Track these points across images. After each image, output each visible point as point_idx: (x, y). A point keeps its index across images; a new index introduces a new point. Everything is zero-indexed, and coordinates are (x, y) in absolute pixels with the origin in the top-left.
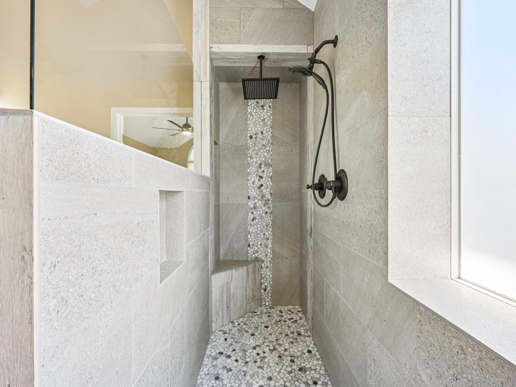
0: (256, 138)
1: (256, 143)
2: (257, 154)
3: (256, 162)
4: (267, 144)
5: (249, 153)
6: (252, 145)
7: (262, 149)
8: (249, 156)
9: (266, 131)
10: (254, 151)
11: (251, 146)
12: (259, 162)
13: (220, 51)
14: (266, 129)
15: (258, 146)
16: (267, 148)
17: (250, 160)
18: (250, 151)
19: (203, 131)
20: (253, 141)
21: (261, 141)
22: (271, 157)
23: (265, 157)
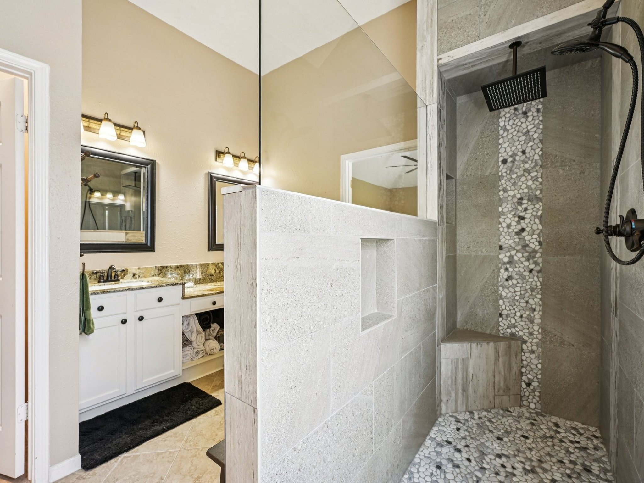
0: (513, 162)
1: (513, 169)
2: (514, 184)
3: (514, 196)
4: (534, 167)
5: (502, 185)
6: (506, 172)
7: (524, 176)
8: (501, 188)
9: (532, 149)
10: (509, 181)
11: (504, 174)
12: (518, 196)
13: (451, 59)
14: (532, 146)
15: (516, 173)
16: (534, 174)
17: (502, 195)
18: (503, 182)
19: (429, 166)
20: (508, 166)
21: (522, 165)
22: (541, 186)
23: (528, 187)
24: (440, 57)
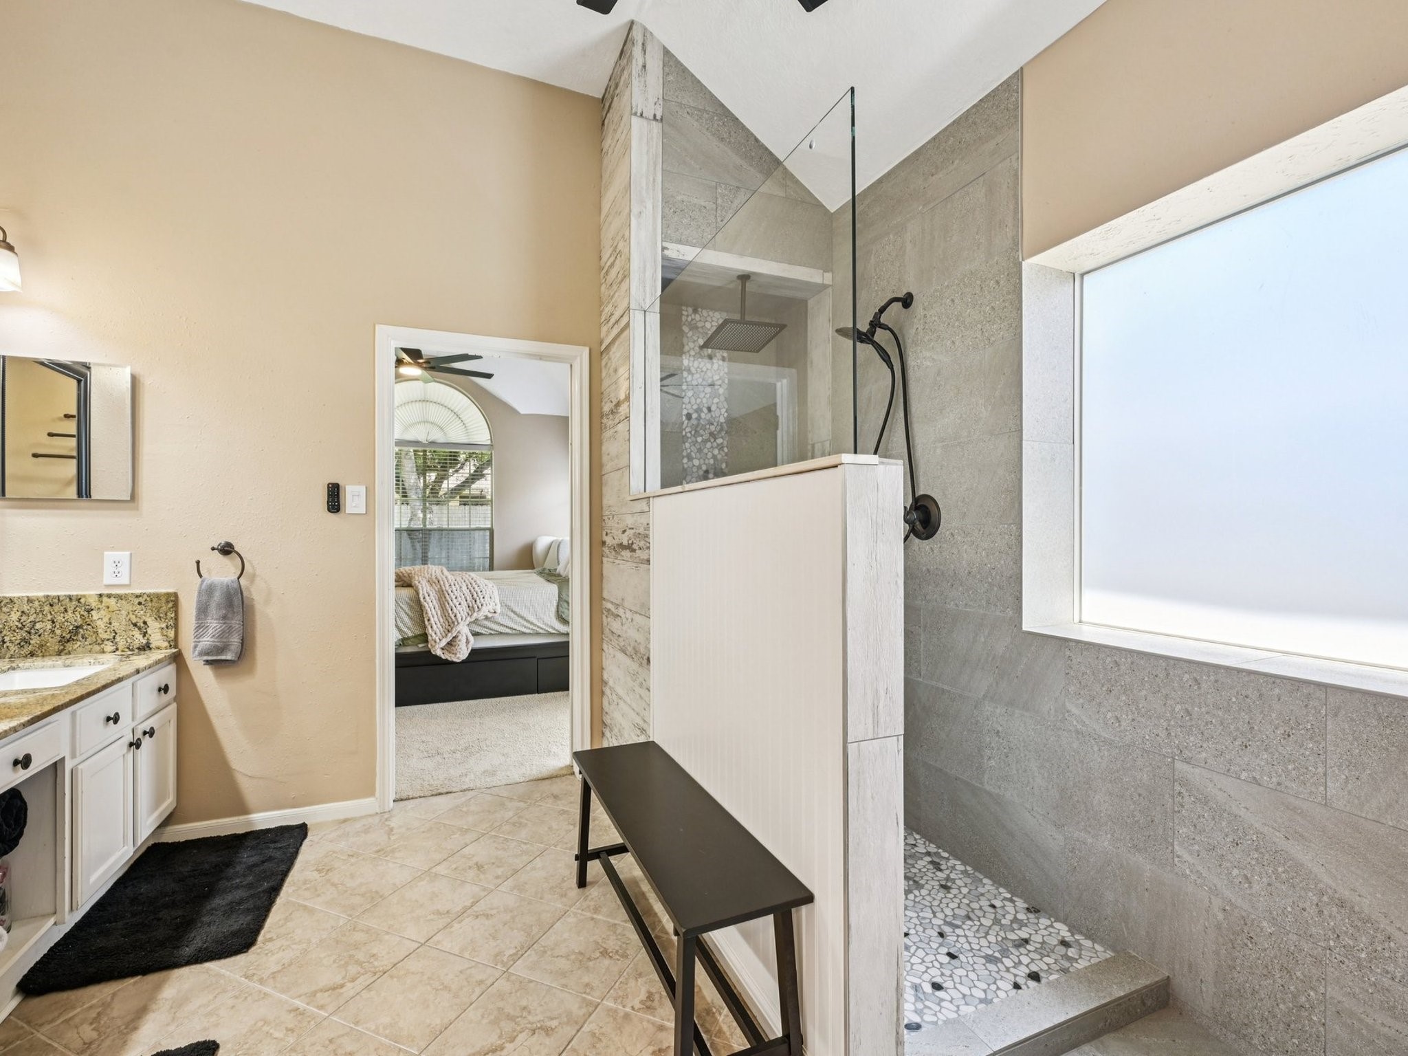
0: (699, 418)
1: (698, 429)
2: (700, 450)
3: (699, 467)
4: (719, 432)
5: (686, 449)
6: (690, 432)
7: (710, 441)
8: (685, 454)
9: (718, 407)
10: (694, 445)
11: (689, 435)
12: (704, 468)
13: (681, 257)
14: (717, 403)
15: (702, 436)
16: (719, 441)
17: (686, 463)
18: (687, 445)
19: (648, 409)
20: (693, 425)
21: (708, 426)
22: (726, 458)
23: (714, 457)
24: (666, 244)
